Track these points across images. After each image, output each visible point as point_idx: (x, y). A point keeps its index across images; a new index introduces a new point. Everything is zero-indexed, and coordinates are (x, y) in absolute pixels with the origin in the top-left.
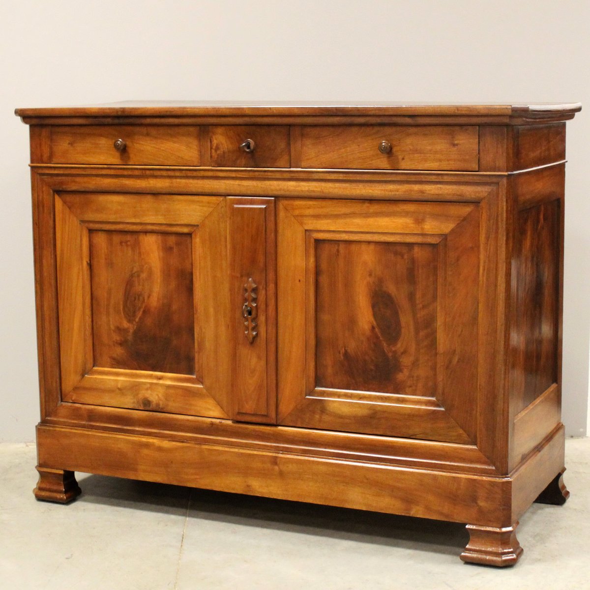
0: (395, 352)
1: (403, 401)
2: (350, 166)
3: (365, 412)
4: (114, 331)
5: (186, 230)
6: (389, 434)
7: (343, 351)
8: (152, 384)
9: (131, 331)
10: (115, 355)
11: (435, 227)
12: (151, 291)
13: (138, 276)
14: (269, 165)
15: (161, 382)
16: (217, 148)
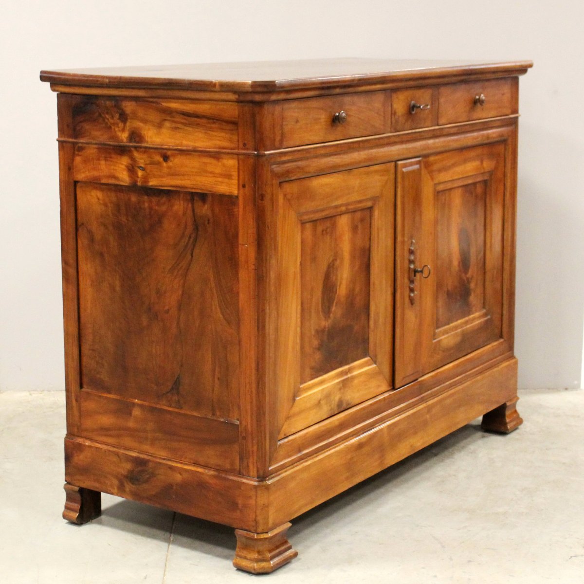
0: (468, 279)
1: (474, 319)
2: (460, 120)
3: (458, 339)
4: (314, 336)
5: (369, 204)
6: (469, 351)
7: (446, 290)
8: (344, 381)
9: (327, 329)
10: (313, 364)
11: (488, 165)
12: (342, 279)
13: (333, 265)
14: (422, 125)
15: (349, 375)
16: (395, 113)
